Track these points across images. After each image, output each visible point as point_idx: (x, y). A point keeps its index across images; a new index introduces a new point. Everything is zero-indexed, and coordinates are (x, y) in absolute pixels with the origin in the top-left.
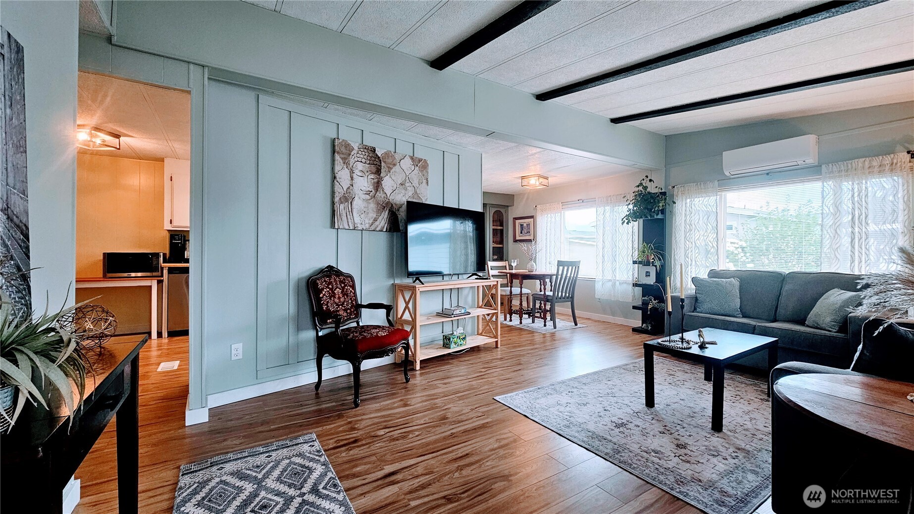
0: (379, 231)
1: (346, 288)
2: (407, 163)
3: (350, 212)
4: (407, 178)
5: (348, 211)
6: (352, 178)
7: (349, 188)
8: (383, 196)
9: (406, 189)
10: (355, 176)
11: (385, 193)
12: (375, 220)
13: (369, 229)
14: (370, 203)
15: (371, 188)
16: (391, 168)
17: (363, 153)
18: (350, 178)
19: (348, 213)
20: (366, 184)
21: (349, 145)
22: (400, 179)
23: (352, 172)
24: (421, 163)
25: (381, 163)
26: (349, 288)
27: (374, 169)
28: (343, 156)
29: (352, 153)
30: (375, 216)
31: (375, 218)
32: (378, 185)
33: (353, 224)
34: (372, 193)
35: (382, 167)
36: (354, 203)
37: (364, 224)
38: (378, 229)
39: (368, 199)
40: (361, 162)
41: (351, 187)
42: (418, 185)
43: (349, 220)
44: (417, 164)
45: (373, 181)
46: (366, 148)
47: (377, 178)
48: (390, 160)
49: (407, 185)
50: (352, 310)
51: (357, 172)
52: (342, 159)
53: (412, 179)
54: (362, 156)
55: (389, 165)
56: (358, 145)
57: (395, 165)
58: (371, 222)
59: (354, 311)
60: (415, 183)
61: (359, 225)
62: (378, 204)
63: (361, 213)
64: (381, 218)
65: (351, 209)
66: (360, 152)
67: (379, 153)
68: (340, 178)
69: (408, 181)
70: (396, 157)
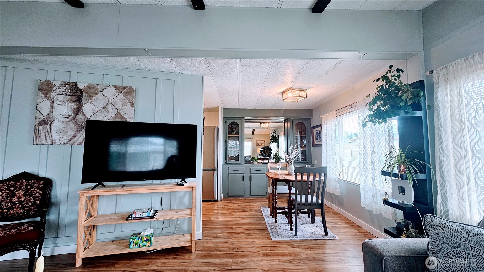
0: (78, 145)
1: (32, 190)
2: (110, 92)
3: (49, 132)
4: (110, 102)
5: (46, 131)
6: (52, 107)
7: (48, 114)
8: (83, 118)
9: (108, 111)
10: (55, 105)
11: (86, 116)
12: (74, 137)
13: (67, 143)
14: (69, 124)
15: (71, 113)
16: (93, 97)
17: (65, 88)
18: (50, 107)
19: (46, 133)
20: (66, 110)
21: (51, 83)
22: (102, 104)
23: (52, 102)
24: (125, 90)
25: (82, 93)
26: (36, 189)
27: (74, 98)
28: (44, 92)
29: (54, 89)
30: (73, 133)
31: (74, 135)
32: (78, 111)
33: (51, 141)
34: (71, 117)
35: (83, 97)
36: (53, 125)
37: (62, 139)
38: (76, 143)
39: (68, 121)
40: (62, 94)
41: (51, 114)
42: (121, 107)
43: (48, 138)
44: (121, 91)
45: (73, 108)
46: (67, 84)
47: (78, 105)
48: (92, 90)
49: (109, 108)
50: (32, 207)
51: (57, 102)
52: (44, 94)
53: (115, 103)
54: (63, 90)
55: (90, 94)
56: (59, 83)
57: (97, 94)
58: (69, 138)
59: (34, 208)
60: (119, 106)
61: (57, 141)
62: (77, 124)
63: (59, 132)
64: (79, 135)
65: (50, 129)
66: (61, 88)
67: (81, 86)
68: (40, 108)
69: (110, 105)
70: (98, 88)
